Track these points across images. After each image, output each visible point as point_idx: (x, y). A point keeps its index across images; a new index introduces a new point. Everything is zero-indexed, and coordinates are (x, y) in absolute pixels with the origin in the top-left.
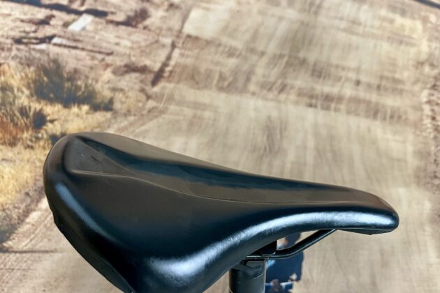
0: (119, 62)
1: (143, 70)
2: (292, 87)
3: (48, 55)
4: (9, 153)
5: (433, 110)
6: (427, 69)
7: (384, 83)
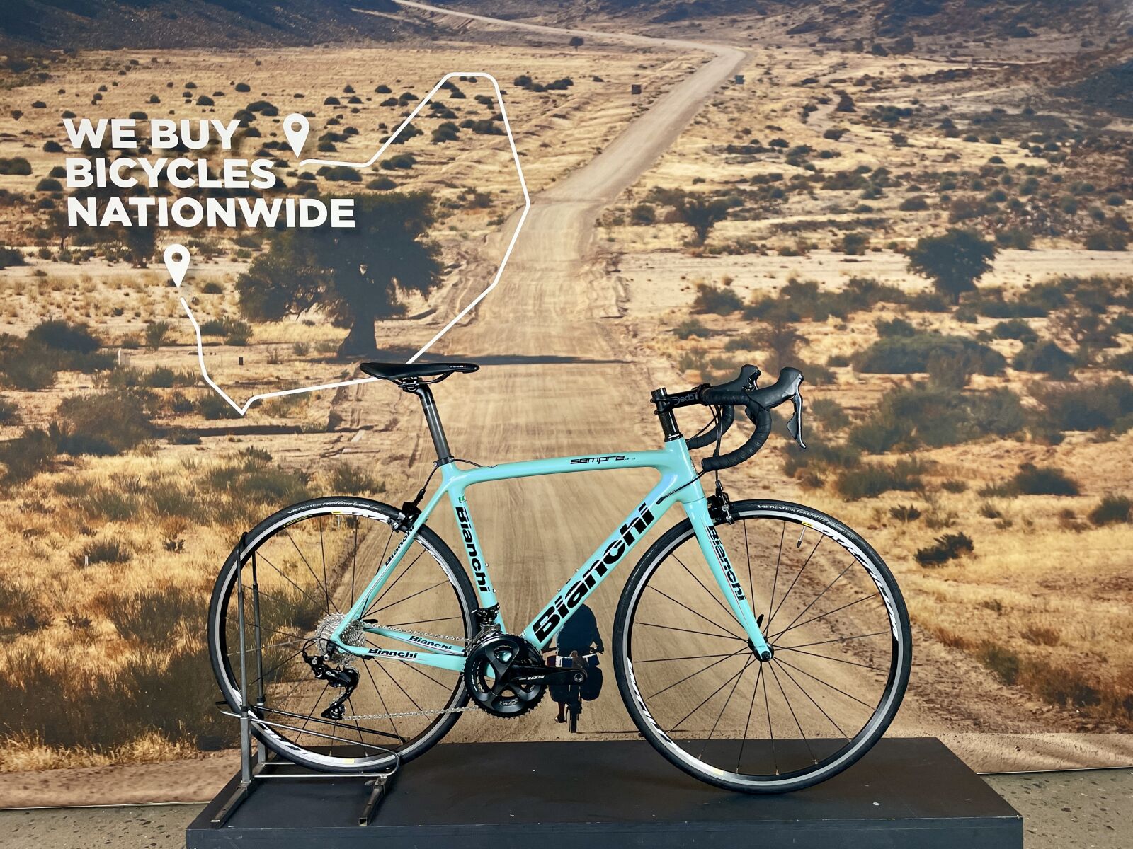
0: (385, 455)
1: (401, 457)
2: (515, 447)
3: (341, 461)
5: (655, 440)
6: (627, 408)
7: (593, 427)
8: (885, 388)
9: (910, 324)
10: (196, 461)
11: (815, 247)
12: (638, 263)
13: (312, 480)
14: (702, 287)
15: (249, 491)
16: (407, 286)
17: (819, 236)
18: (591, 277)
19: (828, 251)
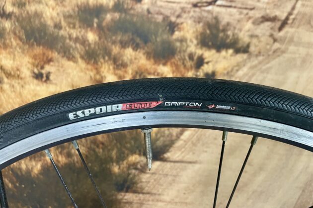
0: (257, 14)
1: (274, 19)
3: (212, 14)
13: (180, 30)
15: (115, 33)
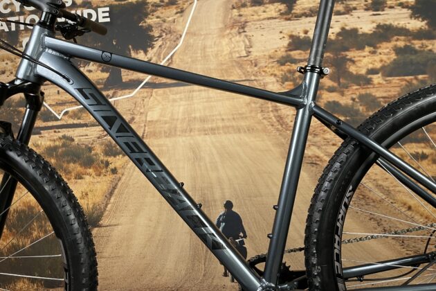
2: (195, 129)
4: (99, 179)
6: (253, 105)
7: (235, 117)
8: (402, 85)
9: (414, 48)
10: (39, 143)
11: (355, 9)
12: (256, 27)
14: (291, 37)
15: (64, 157)
16: (136, 49)
17: (356, 2)
18: (230, 36)
19: (363, 11)
